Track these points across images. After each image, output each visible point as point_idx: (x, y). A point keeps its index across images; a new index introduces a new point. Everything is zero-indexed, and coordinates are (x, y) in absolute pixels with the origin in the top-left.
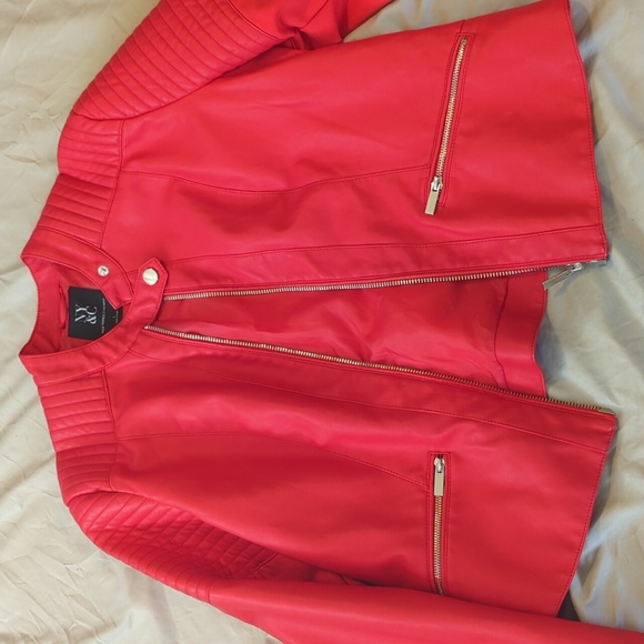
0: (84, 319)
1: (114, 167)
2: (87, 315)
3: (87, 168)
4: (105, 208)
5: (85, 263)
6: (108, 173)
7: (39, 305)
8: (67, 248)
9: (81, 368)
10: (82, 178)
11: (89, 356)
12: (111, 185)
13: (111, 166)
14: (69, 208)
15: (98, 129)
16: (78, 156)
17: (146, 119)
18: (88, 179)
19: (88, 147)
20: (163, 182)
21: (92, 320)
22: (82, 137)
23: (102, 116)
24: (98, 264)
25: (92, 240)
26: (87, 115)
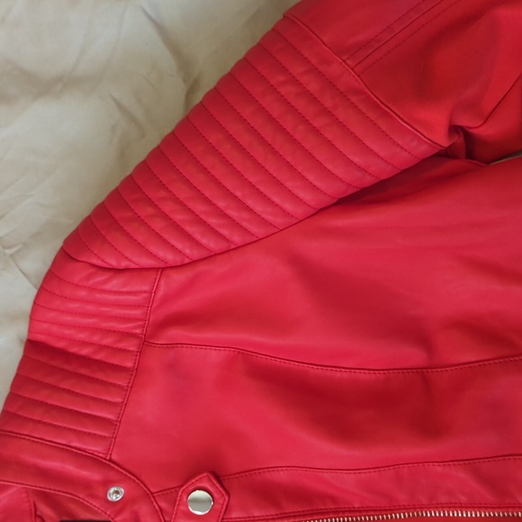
1: (134, 336)
3: (82, 336)
4: (118, 400)
6: (121, 345)
10: (74, 350)
12: (129, 364)
13: (127, 335)
14: (55, 400)
15: (115, 283)
16: (68, 318)
17: (202, 267)
18: (85, 351)
19: (90, 308)
20: (215, 356)
22: (83, 293)
23: (124, 264)
25: (96, 448)
26: (95, 261)
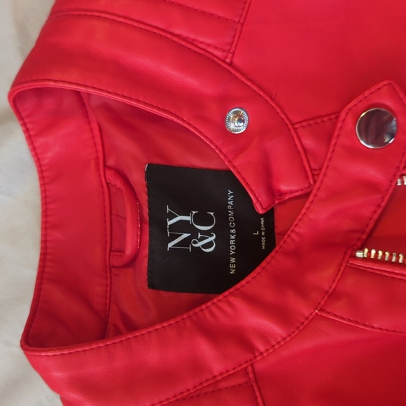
0: (186, 242)
2: (194, 232)
5: (193, 101)
7: (46, 213)
8: (145, 62)
9: (197, 366)
11: (214, 335)
21: (207, 243)
24: (225, 103)
